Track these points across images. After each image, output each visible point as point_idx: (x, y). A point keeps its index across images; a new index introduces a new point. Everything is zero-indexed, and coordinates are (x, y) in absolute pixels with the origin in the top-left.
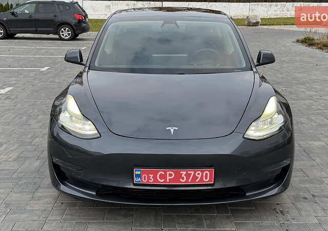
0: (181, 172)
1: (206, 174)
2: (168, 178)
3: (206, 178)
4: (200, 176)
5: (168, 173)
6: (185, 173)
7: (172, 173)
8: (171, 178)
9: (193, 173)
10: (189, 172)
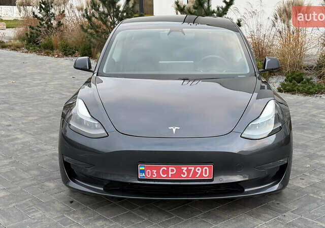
0: (182, 168)
2: (170, 173)
5: (170, 169)
6: (186, 168)
7: (174, 169)
8: (173, 173)
9: (193, 168)
10: (189, 168)
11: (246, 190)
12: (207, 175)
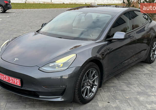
0: (10, 78)
4: (16, 81)
7: (7, 77)
9: (13, 79)
11: (40, 96)
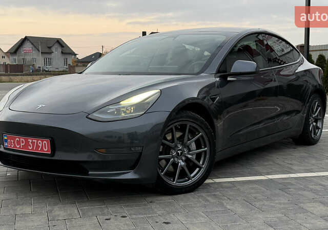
0: (29, 140)
1: (45, 143)
2: (22, 144)
3: (45, 148)
4: (41, 145)
5: (21, 139)
6: (30, 141)
7: (23, 140)
8: (23, 144)
9: (36, 141)
10: (34, 141)
11: (90, 173)
12: (46, 150)
